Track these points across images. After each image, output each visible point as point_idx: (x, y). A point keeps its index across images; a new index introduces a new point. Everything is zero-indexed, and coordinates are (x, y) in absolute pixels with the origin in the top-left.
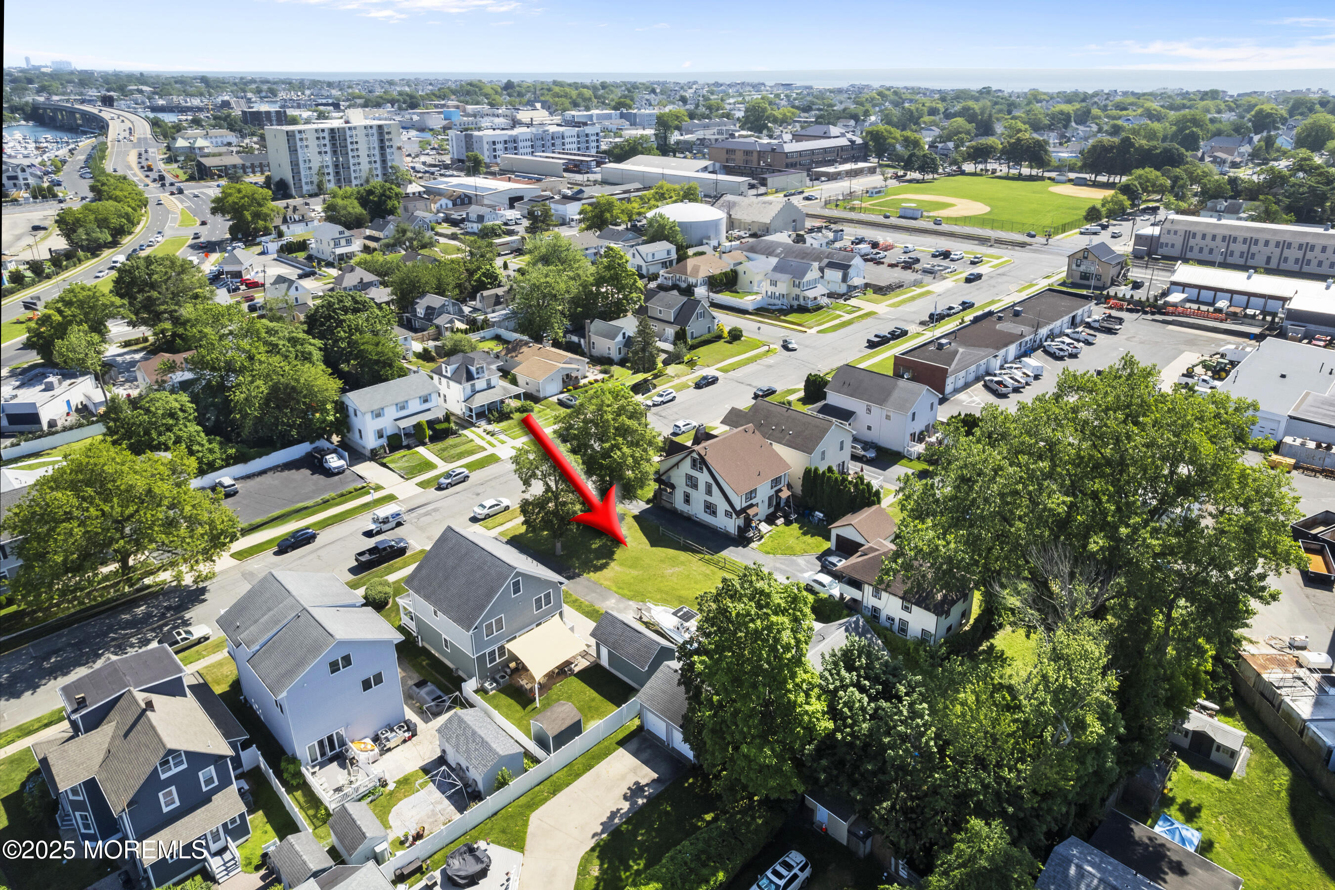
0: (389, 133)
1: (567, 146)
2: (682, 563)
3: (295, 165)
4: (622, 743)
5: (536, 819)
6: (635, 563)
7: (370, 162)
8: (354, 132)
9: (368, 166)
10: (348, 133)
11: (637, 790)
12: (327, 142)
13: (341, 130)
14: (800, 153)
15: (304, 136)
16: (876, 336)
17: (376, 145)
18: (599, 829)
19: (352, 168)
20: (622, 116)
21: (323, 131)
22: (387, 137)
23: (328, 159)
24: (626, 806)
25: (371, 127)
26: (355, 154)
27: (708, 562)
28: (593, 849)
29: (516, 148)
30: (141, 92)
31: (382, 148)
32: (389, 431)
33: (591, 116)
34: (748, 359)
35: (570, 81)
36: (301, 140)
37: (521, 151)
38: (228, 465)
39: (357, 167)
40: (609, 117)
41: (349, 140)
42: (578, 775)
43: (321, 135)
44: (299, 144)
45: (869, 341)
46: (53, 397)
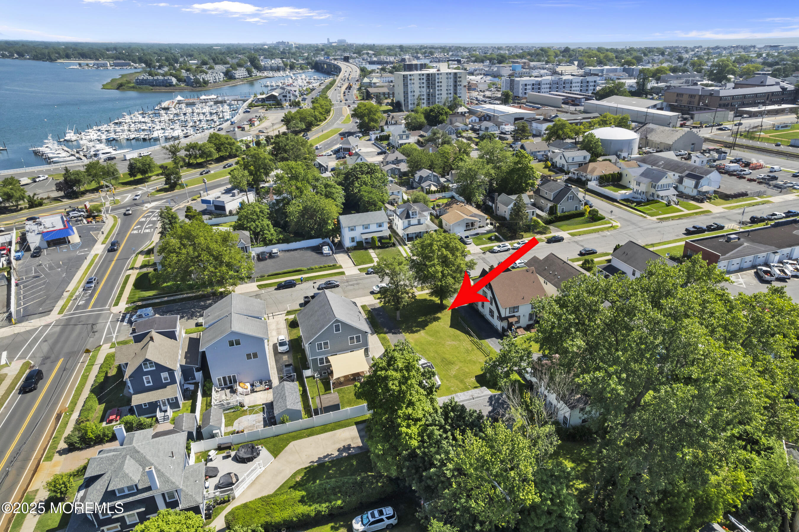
0: (460, 77)
1: (573, 89)
2: (460, 340)
3: (406, 93)
4: (357, 424)
5: (293, 445)
6: (435, 334)
7: (447, 94)
8: (440, 76)
9: (446, 96)
10: (437, 77)
11: (347, 448)
12: (424, 81)
13: (433, 75)
14: (733, 97)
15: (412, 78)
16: (694, 227)
17: (452, 84)
18: (316, 459)
19: (437, 96)
20: (625, 70)
21: (423, 75)
22: (458, 79)
23: (424, 91)
24: (336, 453)
25: (450, 74)
26: (440, 88)
27: (474, 343)
28: (306, 468)
29: (539, 89)
30: (368, 54)
31: (455, 86)
32: (358, 239)
33: (603, 70)
34: (593, 230)
35: (609, 47)
36: (411, 80)
37: (542, 90)
38: (279, 243)
39: (440, 96)
40: (615, 70)
41: (437, 81)
42: (326, 431)
43: (422, 77)
44: (409, 82)
45: (687, 230)
46: (234, 200)
